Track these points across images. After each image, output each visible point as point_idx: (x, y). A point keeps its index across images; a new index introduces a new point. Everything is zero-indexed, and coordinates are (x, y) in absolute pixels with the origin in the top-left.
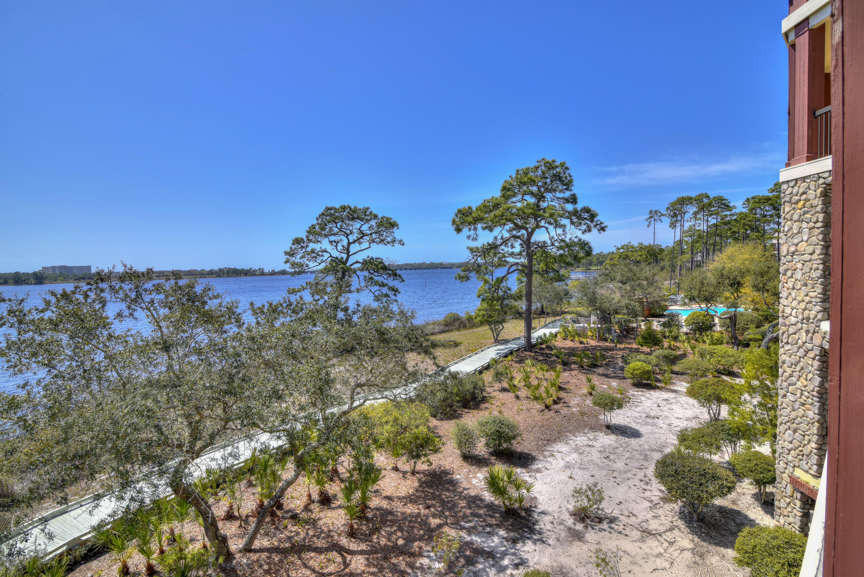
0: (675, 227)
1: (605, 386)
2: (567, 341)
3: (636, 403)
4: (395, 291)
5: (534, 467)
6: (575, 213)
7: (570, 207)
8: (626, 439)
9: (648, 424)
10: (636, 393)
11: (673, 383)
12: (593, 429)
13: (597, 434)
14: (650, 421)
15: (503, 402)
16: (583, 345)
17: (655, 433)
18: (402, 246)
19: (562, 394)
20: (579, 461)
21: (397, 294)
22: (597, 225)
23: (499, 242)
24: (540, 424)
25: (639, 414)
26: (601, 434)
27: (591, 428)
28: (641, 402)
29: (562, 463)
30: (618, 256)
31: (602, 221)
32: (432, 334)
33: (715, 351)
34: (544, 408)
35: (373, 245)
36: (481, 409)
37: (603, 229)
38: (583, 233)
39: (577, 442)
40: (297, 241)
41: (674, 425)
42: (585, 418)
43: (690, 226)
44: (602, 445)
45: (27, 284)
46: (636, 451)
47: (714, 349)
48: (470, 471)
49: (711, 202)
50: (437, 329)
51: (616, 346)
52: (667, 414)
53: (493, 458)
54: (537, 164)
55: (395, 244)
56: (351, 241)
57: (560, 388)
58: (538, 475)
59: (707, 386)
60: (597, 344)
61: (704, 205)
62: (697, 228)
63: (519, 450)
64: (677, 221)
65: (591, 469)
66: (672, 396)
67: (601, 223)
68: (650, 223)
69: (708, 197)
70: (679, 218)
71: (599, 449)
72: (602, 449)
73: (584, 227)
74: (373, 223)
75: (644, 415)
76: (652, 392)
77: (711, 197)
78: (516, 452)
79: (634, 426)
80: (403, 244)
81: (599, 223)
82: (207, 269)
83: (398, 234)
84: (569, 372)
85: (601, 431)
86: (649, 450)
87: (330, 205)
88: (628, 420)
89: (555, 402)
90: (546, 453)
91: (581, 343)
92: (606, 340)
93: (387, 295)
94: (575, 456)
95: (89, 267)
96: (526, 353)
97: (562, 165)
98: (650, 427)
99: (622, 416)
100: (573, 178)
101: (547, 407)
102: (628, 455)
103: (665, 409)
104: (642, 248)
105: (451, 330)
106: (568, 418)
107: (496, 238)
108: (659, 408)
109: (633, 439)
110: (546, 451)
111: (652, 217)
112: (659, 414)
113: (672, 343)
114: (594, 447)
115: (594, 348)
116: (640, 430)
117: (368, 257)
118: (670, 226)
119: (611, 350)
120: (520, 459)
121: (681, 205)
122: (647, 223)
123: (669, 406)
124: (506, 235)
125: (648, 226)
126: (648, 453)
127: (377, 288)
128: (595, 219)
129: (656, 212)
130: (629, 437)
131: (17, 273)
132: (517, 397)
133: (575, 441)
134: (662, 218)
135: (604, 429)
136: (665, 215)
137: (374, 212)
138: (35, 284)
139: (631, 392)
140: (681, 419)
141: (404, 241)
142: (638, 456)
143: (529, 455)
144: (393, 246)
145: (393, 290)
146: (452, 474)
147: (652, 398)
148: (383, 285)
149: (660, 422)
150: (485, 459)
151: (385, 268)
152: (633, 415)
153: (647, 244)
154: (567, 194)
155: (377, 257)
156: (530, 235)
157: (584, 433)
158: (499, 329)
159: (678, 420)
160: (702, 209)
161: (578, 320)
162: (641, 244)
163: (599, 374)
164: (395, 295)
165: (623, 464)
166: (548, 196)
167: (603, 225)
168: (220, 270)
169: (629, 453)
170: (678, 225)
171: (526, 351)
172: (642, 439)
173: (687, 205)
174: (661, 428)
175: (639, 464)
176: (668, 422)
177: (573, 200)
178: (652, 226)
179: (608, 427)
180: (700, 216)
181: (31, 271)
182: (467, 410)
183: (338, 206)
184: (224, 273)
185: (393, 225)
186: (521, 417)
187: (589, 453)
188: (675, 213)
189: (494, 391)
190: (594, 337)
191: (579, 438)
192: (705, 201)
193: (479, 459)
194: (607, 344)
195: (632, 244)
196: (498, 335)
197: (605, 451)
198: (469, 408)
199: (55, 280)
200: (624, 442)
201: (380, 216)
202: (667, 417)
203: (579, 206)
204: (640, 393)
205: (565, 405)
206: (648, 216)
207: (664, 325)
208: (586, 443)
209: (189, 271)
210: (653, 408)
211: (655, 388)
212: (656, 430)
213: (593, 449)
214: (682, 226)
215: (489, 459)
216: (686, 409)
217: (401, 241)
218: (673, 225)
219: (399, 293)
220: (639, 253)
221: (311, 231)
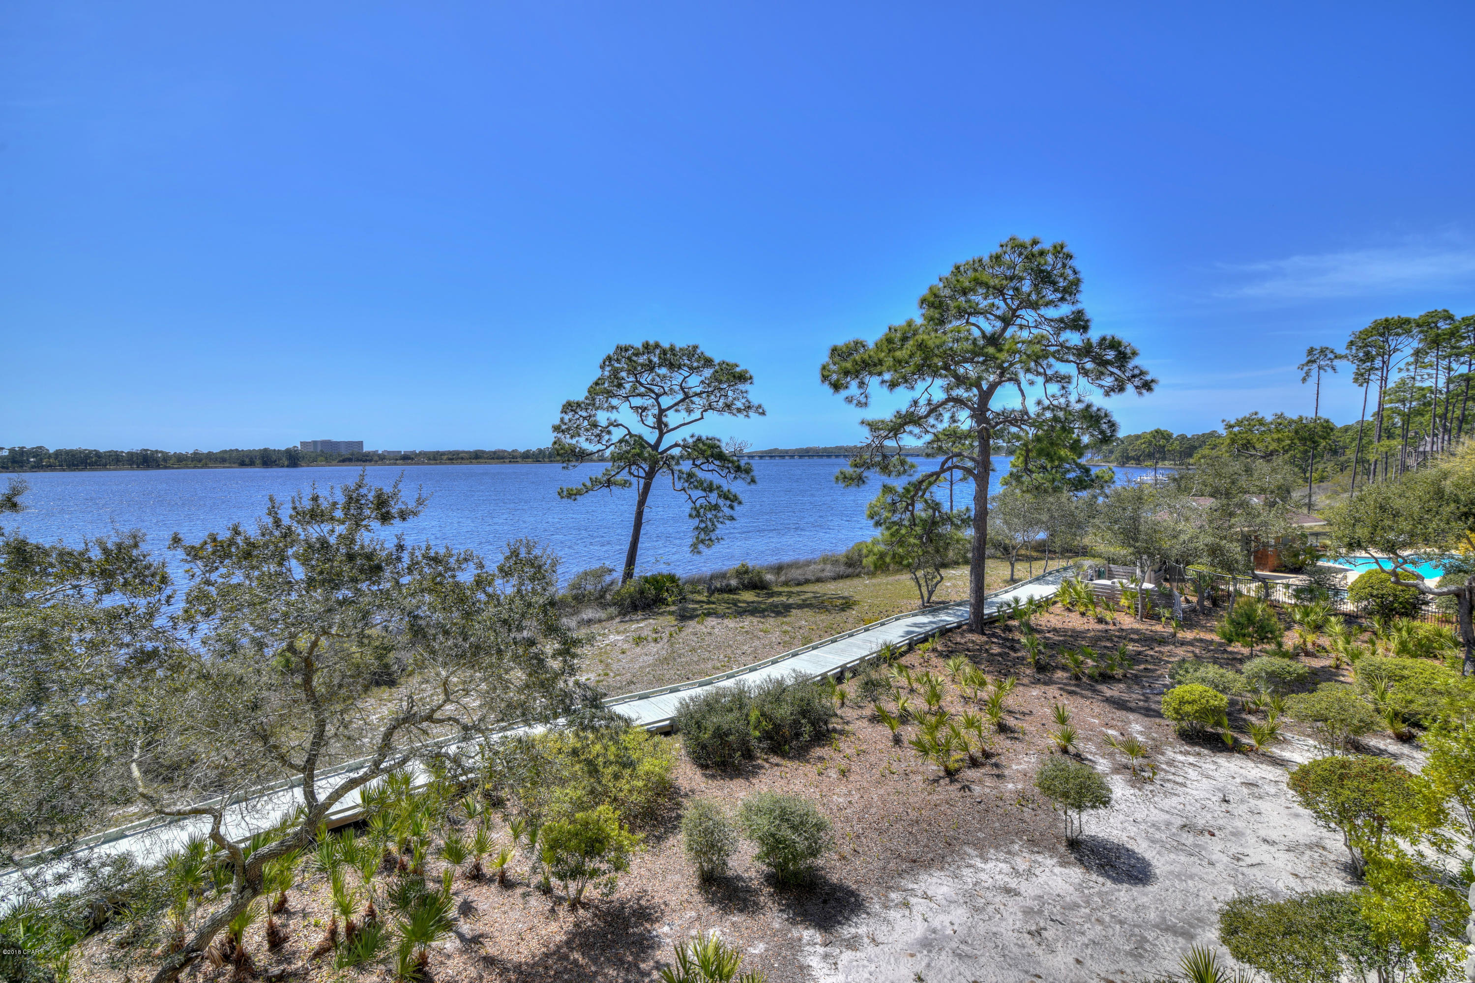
0: (1367, 381)
1: (1110, 732)
2: (1072, 615)
3: (1168, 785)
4: (732, 499)
5: (847, 931)
6: (1086, 351)
7: (1074, 338)
8: (1109, 883)
9: (1179, 847)
10: (1181, 758)
11: (1285, 741)
12: (1035, 844)
13: (1040, 858)
14: (1188, 839)
15: (864, 747)
16: (1101, 627)
17: (1191, 877)
18: (761, 418)
19: (1001, 743)
20: (962, 931)
21: (735, 504)
22: (1134, 376)
23: (923, 410)
24: (913, 815)
25: (1167, 817)
26: (1050, 862)
27: (1032, 842)
28: (1183, 785)
29: (919, 930)
30: (1228, 441)
31: (1144, 369)
32: (819, 580)
33: (1406, 673)
34: (942, 774)
35: (709, 414)
36: (808, 761)
37: (1147, 386)
38: (1107, 394)
39: (983, 876)
40: (570, 407)
41: (1249, 861)
42: (1027, 813)
43: (1403, 379)
44: (1039, 892)
45: (278, 466)
46: (1121, 923)
47: (1404, 667)
48: (699, 918)
49: (1457, 329)
50: (829, 571)
51: (1174, 635)
52: (1239, 824)
53: (767, 890)
54: (999, 250)
55: (751, 414)
56: (664, 407)
57: (1002, 728)
58: (847, 956)
59: (1342, 777)
60: (1136, 626)
61: (1438, 335)
62: (1418, 384)
63: (834, 878)
64: (1372, 368)
65: (983, 960)
66: (1270, 776)
67: (1142, 373)
68: (1308, 374)
69: (1450, 318)
70: (1378, 363)
71: (1029, 903)
72: (1036, 906)
73: (1108, 381)
74: (708, 373)
75: (1179, 822)
76: (1222, 760)
77: (1458, 317)
78: (826, 882)
79: (1142, 848)
80: (763, 413)
81: (1137, 372)
82: (522, 449)
83: (754, 393)
84: (1044, 688)
85: (1052, 850)
86: (1157, 926)
87: (623, 343)
88: (1133, 830)
89: (974, 763)
90: (893, 895)
91: (1100, 621)
92: (1157, 618)
93: (716, 507)
94: (960, 914)
95: (360, 444)
96: (970, 636)
97: (1058, 250)
98: (1183, 858)
99: (1121, 817)
100: (1081, 276)
101: (951, 774)
102: (1095, 931)
103: (1242, 809)
104: (1281, 422)
105: (858, 575)
106: (984, 808)
107: (916, 403)
108: (1224, 806)
109: (1126, 886)
110: (898, 889)
111: (1314, 361)
112: (1221, 822)
113: (1310, 638)
114: (1017, 894)
115: (1125, 635)
116: (1154, 862)
117: (692, 436)
118: (1356, 380)
119: (1162, 641)
120: (825, 902)
121: (1382, 335)
122: (1302, 374)
123: (1253, 802)
124: (939, 395)
125: (1304, 380)
126: (1150, 935)
127: (699, 493)
128: (1131, 364)
129: (1323, 351)
130: (1117, 880)
131: (266, 450)
132: (897, 741)
133: (977, 870)
134: (1336, 363)
135: (1062, 849)
136: (1345, 357)
137: (708, 354)
138: (288, 466)
139: (1170, 753)
140: (1274, 843)
141: (766, 406)
142: (1119, 942)
143: (852, 893)
144: (747, 416)
145: (726, 498)
146: (653, 921)
147: (1216, 774)
148: (710, 488)
149: (1215, 848)
150: (748, 890)
151: (721, 456)
152: (1152, 818)
153: (1295, 417)
154: (1065, 310)
155: (710, 436)
156: (986, 396)
157: (1009, 852)
158: (935, 581)
159: (1265, 847)
160: (1436, 342)
161: (1110, 570)
162: (1281, 416)
163: (1109, 700)
164: (731, 507)
165: (1070, 960)
166: (1029, 316)
167: (1148, 378)
168: (540, 451)
169: (1099, 928)
170: (1375, 377)
171: (971, 631)
172: (1149, 888)
173: (1398, 335)
174: (1211, 864)
175: (1113, 967)
176: (1234, 849)
177: (1079, 322)
178: (1313, 380)
179: (1074, 844)
180: (1430, 358)
181: (283, 448)
182: (775, 759)
183: (638, 344)
184: (544, 457)
185: (742, 378)
186: (882, 792)
187: (997, 911)
188: (1367, 354)
189: (861, 718)
190: (1132, 611)
191: (990, 865)
192: (1443, 326)
193: (736, 889)
194: (1159, 628)
195: (1260, 416)
196: (931, 593)
197: (1040, 912)
198: (784, 755)
199: (315, 460)
200: (1100, 894)
201: (717, 361)
202: (1237, 834)
203: (1094, 335)
204: (1191, 759)
205: (995, 771)
206: (1305, 360)
207: (1299, 593)
208: (1001, 880)
209: (495, 453)
210: (1209, 804)
211: (1235, 748)
212: (1196, 870)
213: (1011, 902)
214: (1384, 380)
215: (756, 892)
216: (1297, 816)
217: (760, 406)
218: (1362, 378)
219: (740, 503)
220: (1275, 436)
221: (595, 389)
